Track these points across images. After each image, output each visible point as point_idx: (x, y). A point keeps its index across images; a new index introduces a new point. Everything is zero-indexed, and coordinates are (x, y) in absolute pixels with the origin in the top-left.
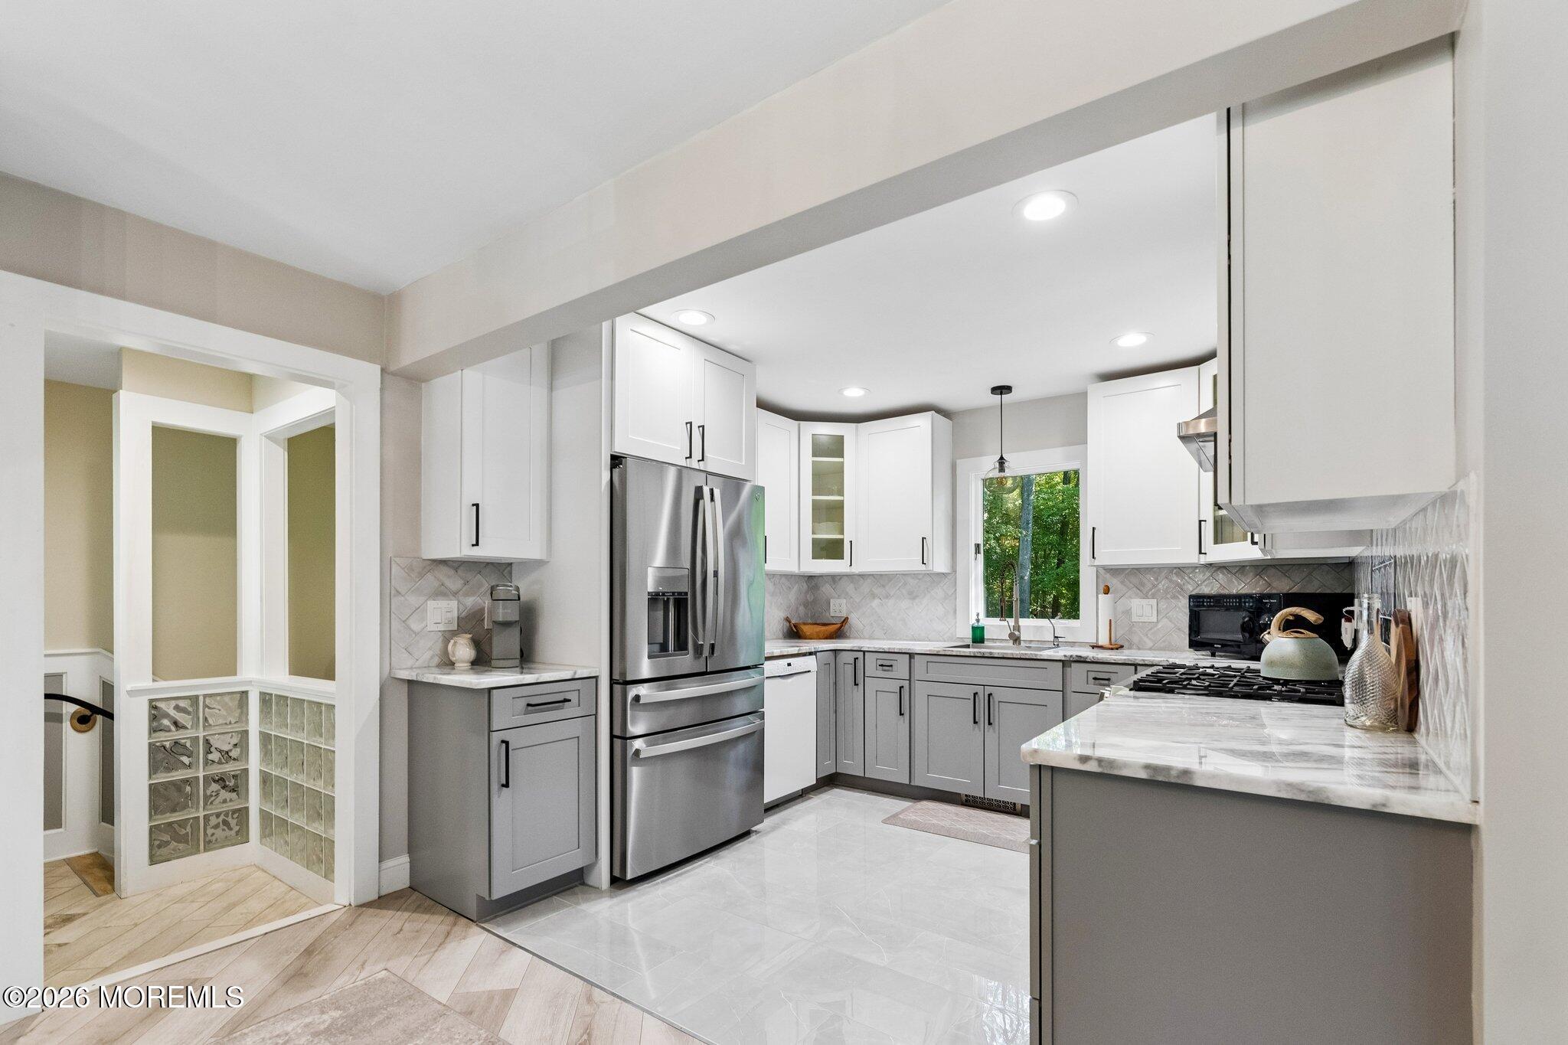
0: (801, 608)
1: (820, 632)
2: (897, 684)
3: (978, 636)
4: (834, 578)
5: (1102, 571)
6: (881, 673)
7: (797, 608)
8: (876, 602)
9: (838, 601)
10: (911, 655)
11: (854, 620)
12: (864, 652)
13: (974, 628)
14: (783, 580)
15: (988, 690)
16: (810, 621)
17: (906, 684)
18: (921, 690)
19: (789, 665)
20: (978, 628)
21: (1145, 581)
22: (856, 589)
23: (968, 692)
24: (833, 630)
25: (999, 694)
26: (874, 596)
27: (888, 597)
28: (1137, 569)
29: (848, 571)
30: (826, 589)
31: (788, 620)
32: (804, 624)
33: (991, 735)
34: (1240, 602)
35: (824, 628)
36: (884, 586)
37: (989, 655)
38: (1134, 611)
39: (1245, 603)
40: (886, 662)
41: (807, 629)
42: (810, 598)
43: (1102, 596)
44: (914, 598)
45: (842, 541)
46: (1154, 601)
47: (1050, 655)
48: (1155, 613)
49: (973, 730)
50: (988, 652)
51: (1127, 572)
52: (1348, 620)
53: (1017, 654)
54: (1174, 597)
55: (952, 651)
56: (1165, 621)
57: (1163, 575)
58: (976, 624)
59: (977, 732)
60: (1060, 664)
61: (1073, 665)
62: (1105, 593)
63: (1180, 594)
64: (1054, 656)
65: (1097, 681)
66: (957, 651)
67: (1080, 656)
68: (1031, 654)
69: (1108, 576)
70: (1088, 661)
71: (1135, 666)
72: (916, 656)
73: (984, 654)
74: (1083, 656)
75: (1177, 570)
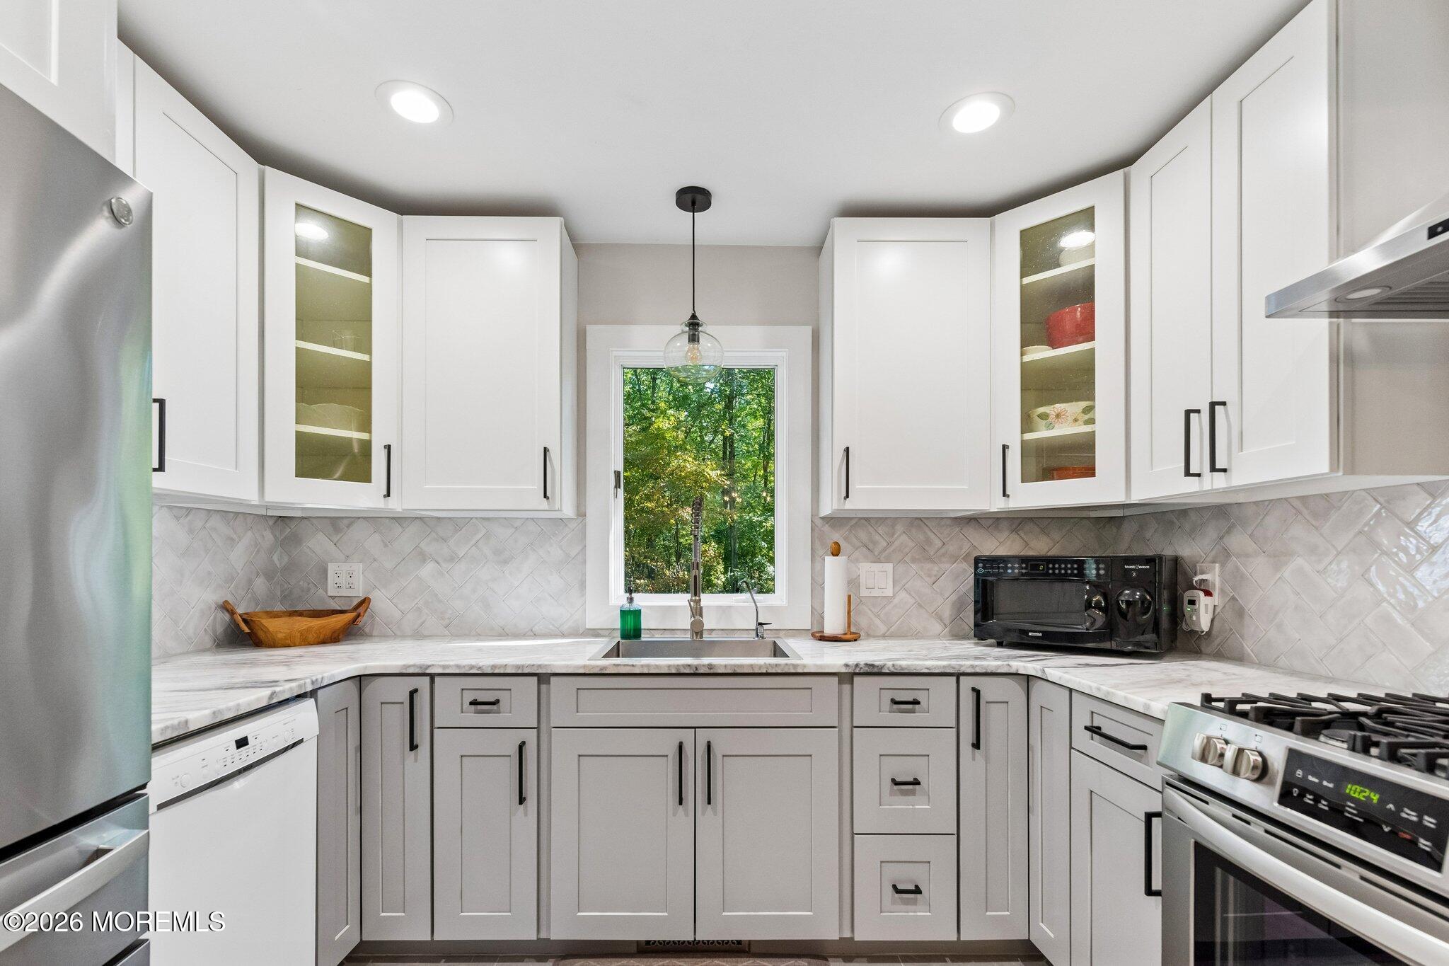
0: (260, 584)
1: (309, 630)
2: (515, 738)
3: (631, 629)
4: (336, 523)
5: (819, 522)
6: (473, 718)
7: (250, 582)
8: (428, 570)
9: (345, 567)
10: (543, 678)
11: (382, 603)
12: (432, 677)
13: (624, 613)
14: (215, 522)
15: (703, 736)
16: (279, 607)
17: (530, 737)
18: (563, 749)
19: (242, 743)
20: (629, 612)
21: (877, 537)
22: (386, 545)
23: (667, 743)
24: (341, 624)
25: (723, 743)
26: (423, 558)
27: (453, 559)
28: (867, 519)
29: (383, 507)
30: (318, 544)
31: (226, 607)
32: (273, 615)
33: (708, 818)
35: (316, 623)
36: (444, 540)
37: (708, 671)
38: (862, 581)
40: (482, 697)
41: (276, 627)
42: (278, 559)
43: (829, 560)
44: (505, 562)
45: (366, 447)
46: (889, 567)
47: (821, 666)
48: (891, 583)
49: (675, 814)
50: (704, 666)
51: (853, 522)
52: (1208, 593)
53: (760, 667)
54: (914, 560)
55: (633, 666)
56: (903, 594)
57: (899, 528)
58: (627, 606)
59: (683, 819)
60: (836, 679)
61: (856, 679)
62: (833, 555)
63: (924, 554)
64: (828, 666)
65: (895, 707)
66: (642, 666)
67: (873, 666)
68: (786, 664)
69: (827, 528)
70: (884, 671)
71: (958, 676)
72: (553, 679)
73: (697, 669)
74: (876, 663)
75: (918, 521)
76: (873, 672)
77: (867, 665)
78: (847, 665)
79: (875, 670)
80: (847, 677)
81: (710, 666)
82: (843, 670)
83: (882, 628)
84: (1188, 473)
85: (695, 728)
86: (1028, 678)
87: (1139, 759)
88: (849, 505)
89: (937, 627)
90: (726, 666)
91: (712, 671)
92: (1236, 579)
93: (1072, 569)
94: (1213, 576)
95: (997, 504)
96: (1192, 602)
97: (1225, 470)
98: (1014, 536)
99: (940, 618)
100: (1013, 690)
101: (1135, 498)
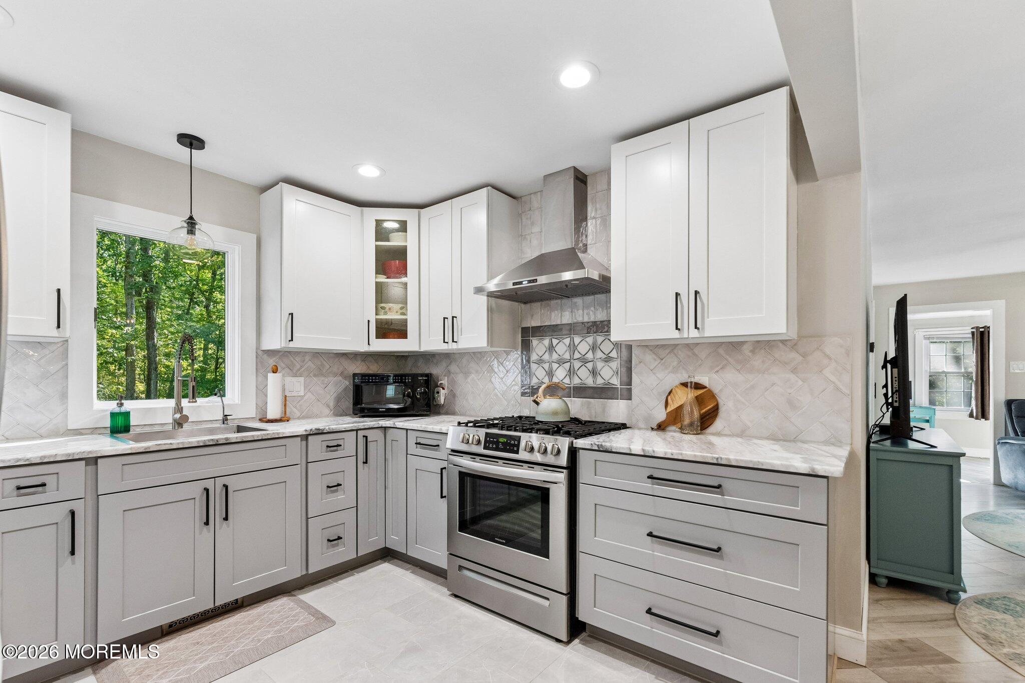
2: (66, 507)
3: (122, 426)
5: (260, 353)
6: (24, 500)
10: (93, 461)
13: (114, 415)
15: (221, 481)
17: (78, 505)
20: (119, 414)
21: (295, 363)
23: (196, 489)
25: (231, 482)
28: (290, 352)
33: (224, 531)
34: (401, 379)
37: (225, 442)
38: (287, 387)
39: (405, 379)
40: (28, 482)
43: (271, 376)
46: (302, 379)
47: (293, 432)
48: (303, 388)
49: (200, 533)
50: (222, 439)
51: (281, 354)
52: (443, 389)
53: (258, 436)
54: (315, 376)
55: (171, 444)
56: (309, 394)
57: (307, 358)
58: (117, 410)
59: (206, 534)
60: (299, 439)
61: (310, 438)
62: (273, 372)
63: (319, 373)
64: (296, 432)
65: (329, 449)
66: (178, 443)
67: (319, 429)
68: (273, 433)
69: (265, 356)
70: (324, 432)
71: (357, 430)
72: (99, 461)
73: (217, 441)
74: (321, 428)
75: (317, 354)
76: (319, 433)
77: (316, 429)
78: (306, 431)
79: (320, 432)
80: (305, 437)
81: (227, 439)
82: (304, 433)
83: (298, 414)
84: (444, 342)
85: (214, 478)
86: (385, 429)
87: (436, 450)
88: (292, 345)
89: (327, 411)
90: (237, 438)
91: (228, 442)
92: (453, 382)
93: (398, 379)
94: (444, 381)
95: (364, 348)
96: (438, 393)
97: (456, 342)
98: (363, 363)
99: (328, 406)
100: (378, 435)
101: (422, 350)
